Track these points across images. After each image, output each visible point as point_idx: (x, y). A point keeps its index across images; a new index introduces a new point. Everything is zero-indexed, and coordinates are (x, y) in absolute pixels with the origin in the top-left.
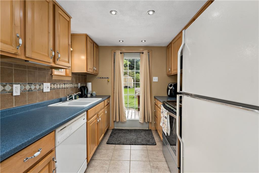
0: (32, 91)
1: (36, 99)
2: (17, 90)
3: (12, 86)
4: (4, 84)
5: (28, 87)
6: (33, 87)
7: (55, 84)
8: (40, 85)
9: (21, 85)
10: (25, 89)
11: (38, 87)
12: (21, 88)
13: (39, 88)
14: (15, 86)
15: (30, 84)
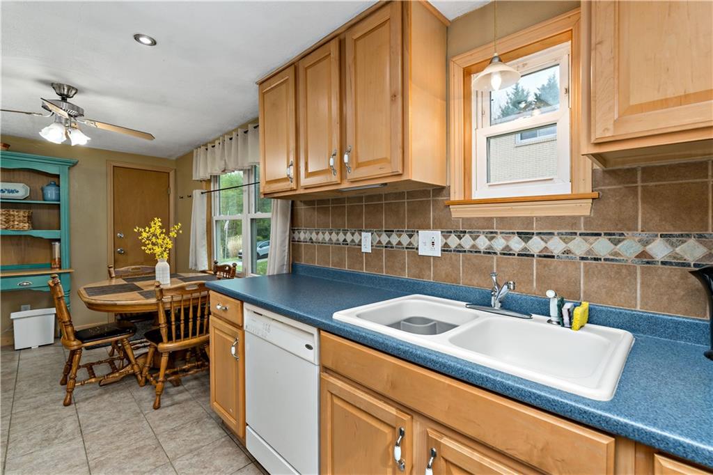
0: (391, 247)
1: (401, 269)
2: (367, 242)
3: (361, 235)
4: (353, 231)
5: (384, 239)
6: (394, 239)
7: (467, 235)
8: (410, 236)
9: (372, 234)
10: (380, 242)
11: (405, 240)
12: (372, 239)
13: (408, 243)
14: (363, 234)
15: (389, 232)
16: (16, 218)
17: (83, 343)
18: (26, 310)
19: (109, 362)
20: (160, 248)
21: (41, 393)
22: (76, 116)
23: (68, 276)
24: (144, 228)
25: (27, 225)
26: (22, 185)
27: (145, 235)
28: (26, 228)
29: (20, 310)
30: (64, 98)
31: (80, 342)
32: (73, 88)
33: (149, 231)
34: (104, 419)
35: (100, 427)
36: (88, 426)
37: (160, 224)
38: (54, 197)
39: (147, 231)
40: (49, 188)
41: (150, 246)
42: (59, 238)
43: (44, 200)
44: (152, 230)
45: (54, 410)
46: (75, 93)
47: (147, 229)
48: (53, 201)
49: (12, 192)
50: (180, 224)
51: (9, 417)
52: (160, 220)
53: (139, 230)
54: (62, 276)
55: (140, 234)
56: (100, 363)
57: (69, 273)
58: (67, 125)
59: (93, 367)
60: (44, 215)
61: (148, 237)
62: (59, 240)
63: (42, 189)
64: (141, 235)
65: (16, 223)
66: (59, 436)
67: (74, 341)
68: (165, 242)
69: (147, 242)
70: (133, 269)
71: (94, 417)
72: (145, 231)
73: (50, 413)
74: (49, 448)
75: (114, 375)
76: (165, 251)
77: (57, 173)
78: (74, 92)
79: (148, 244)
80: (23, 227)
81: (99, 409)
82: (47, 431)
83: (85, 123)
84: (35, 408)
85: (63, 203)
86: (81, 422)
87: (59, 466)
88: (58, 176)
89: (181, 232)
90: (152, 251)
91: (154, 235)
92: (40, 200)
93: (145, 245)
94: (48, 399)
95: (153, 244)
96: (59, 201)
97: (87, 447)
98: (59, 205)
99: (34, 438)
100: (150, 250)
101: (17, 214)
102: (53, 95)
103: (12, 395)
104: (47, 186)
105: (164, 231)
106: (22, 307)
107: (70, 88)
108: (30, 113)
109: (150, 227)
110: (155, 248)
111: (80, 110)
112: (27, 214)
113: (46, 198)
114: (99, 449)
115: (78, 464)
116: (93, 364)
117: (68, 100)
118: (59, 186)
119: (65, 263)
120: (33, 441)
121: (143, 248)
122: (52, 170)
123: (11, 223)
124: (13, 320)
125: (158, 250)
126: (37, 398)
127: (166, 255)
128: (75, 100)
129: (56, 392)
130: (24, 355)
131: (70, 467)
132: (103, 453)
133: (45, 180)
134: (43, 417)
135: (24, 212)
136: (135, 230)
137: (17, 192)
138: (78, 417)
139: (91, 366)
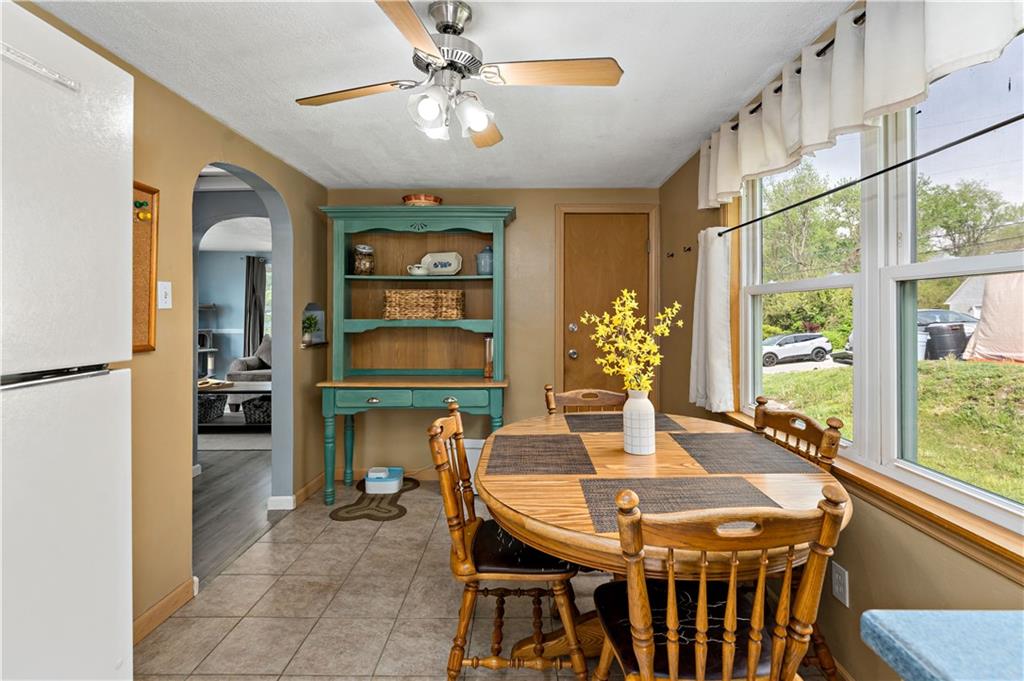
16: (445, 303)
17: (478, 572)
20: (634, 364)
23: (500, 393)
24: (600, 315)
25: (455, 312)
26: (454, 254)
27: (602, 330)
28: (454, 317)
33: (611, 322)
37: (634, 305)
38: (488, 269)
39: (606, 321)
40: (483, 255)
41: (612, 358)
42: (491, 331)
43: (478, 274)
44: (617, 319)
47: (606, 316)
48: (486, 274)
49: (444, 265)
50: (677, 305)
52: (634, 294)
53: (589, 320)
54: (492, 393)
55: (592, 328)
57: (503, 388)
61: (609, 337)
62: (491, 335)
63: (476, 258)
64: (595, 332)
65: (444, 309)
68: (645, 347)
69: (607, 348)
70: (584, 396)
72: (601, 322)
76: (644, 372)
77: (491, 231)
79: (609, 353)
80: (452, 314)
85: (497, 277)
89: (680, 323)
90: (617, 369)
91: (621, 332)
92: (474, 275)
93: (603, 355)
95: (619, 353)
96: (492, 273)
98: (491, 280)
100: (612, 365)
101: (444, 295)
104: (482, 252)
105: (643, 321)
109: (613, 313)
110: (624, 362)
111: (476, 50)
112: (456, 296)
113: (480, 271)
118: (492, 251)
119: (498, 373)
121: (599, 361)
122: (485, 226)
123: (439, 310)
125: (629, 369)
127: (646, 382)
133: (480, 243)
135: (453, 294)
136: (584, 320)
137: (450, 264)
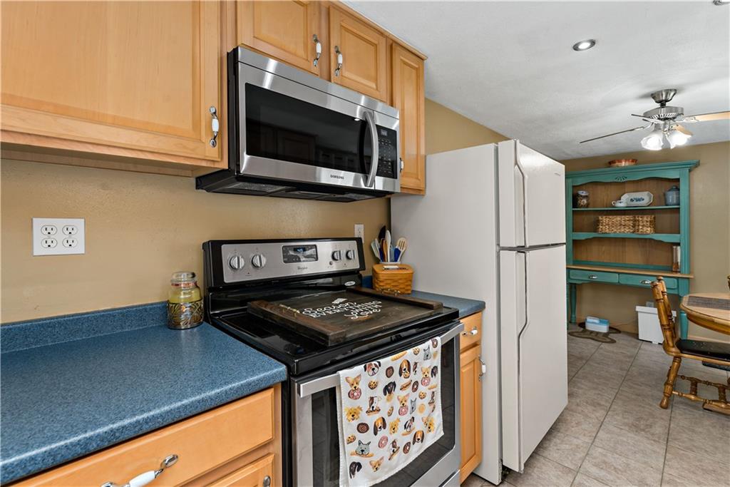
16: (641, 224)
17: (682, 353)
18: (650, 306)
19: (719, 388)
21: (647, 385)
22: (674, 118)
23: (686, 281)
25: (649, 229)
26: (646, 193)
29: (645, 305)
30: (662, 104)
31: (678, 351)
32: (671, 90)
34: (696, 444)
35: (688, 448)
36: (676, 439)
38: (675, 202)
40: (670, 193)
42: (678, 241)
43: (667, 205)
45: (651, 405)
46: (675, 94)
48: (673, 205)
49: (638, 200)
51: (617, 391)
54: (680, 280)
56: (708, 383)
57: (688, 278)
58: (666, 129)
59: (698, 384)
60: (666, 219)
62: (678, 244)
63: (665, 195)
65: (641, 227)
66: (647, 430)
67: (673, 347)
71: (685, 435)
73: (647, 406)
74: (636, 435)
75: (719, 404)
77: (678, 177)
78: (672, 94)
80: (647, 231)
81: (693, 431)
82: (639, 419)
83: (684, 121)
84: (637, 395)
85: (683, 206)
86: (670, 432)
87: (637, 455)
88: (678, 180)
92: (662, 205)
94: (650, 393)
96: (679, 204)
97: (667, 458)
98: (678, 208)
99: (628, 418)
101: (640, 219)
102: (653, 105)
103: (624, 374)
104: (670, 190)
106: (647, 303)
107: (668, 91)
108: (633, 130)
111: (680, 110)
112: (649, 219)
113: (668, 203)
114: (677, 469)
115: (653, 466)
116: (700, 381)
117: (667, 104)
118: (679, 190)
119: (684, 268)
120: (626, 420)
122: (673, 174)
123: (637, 228)
124: (637, 312)
126: (641, 388)
128: (675, 102)
129: (658, 390)
130: (644, 346)
131: (645, 463)
132: (681, 475)
133: (668, 185)
134: (640, 406)
135: (647, 218)
137: (643, 200)
138: (670, 425)
139: (696, 383)
